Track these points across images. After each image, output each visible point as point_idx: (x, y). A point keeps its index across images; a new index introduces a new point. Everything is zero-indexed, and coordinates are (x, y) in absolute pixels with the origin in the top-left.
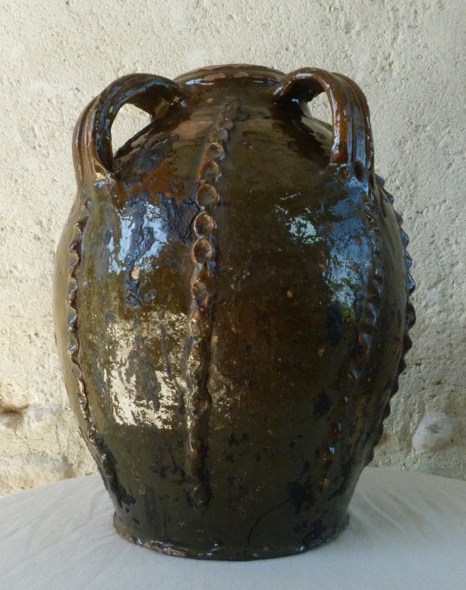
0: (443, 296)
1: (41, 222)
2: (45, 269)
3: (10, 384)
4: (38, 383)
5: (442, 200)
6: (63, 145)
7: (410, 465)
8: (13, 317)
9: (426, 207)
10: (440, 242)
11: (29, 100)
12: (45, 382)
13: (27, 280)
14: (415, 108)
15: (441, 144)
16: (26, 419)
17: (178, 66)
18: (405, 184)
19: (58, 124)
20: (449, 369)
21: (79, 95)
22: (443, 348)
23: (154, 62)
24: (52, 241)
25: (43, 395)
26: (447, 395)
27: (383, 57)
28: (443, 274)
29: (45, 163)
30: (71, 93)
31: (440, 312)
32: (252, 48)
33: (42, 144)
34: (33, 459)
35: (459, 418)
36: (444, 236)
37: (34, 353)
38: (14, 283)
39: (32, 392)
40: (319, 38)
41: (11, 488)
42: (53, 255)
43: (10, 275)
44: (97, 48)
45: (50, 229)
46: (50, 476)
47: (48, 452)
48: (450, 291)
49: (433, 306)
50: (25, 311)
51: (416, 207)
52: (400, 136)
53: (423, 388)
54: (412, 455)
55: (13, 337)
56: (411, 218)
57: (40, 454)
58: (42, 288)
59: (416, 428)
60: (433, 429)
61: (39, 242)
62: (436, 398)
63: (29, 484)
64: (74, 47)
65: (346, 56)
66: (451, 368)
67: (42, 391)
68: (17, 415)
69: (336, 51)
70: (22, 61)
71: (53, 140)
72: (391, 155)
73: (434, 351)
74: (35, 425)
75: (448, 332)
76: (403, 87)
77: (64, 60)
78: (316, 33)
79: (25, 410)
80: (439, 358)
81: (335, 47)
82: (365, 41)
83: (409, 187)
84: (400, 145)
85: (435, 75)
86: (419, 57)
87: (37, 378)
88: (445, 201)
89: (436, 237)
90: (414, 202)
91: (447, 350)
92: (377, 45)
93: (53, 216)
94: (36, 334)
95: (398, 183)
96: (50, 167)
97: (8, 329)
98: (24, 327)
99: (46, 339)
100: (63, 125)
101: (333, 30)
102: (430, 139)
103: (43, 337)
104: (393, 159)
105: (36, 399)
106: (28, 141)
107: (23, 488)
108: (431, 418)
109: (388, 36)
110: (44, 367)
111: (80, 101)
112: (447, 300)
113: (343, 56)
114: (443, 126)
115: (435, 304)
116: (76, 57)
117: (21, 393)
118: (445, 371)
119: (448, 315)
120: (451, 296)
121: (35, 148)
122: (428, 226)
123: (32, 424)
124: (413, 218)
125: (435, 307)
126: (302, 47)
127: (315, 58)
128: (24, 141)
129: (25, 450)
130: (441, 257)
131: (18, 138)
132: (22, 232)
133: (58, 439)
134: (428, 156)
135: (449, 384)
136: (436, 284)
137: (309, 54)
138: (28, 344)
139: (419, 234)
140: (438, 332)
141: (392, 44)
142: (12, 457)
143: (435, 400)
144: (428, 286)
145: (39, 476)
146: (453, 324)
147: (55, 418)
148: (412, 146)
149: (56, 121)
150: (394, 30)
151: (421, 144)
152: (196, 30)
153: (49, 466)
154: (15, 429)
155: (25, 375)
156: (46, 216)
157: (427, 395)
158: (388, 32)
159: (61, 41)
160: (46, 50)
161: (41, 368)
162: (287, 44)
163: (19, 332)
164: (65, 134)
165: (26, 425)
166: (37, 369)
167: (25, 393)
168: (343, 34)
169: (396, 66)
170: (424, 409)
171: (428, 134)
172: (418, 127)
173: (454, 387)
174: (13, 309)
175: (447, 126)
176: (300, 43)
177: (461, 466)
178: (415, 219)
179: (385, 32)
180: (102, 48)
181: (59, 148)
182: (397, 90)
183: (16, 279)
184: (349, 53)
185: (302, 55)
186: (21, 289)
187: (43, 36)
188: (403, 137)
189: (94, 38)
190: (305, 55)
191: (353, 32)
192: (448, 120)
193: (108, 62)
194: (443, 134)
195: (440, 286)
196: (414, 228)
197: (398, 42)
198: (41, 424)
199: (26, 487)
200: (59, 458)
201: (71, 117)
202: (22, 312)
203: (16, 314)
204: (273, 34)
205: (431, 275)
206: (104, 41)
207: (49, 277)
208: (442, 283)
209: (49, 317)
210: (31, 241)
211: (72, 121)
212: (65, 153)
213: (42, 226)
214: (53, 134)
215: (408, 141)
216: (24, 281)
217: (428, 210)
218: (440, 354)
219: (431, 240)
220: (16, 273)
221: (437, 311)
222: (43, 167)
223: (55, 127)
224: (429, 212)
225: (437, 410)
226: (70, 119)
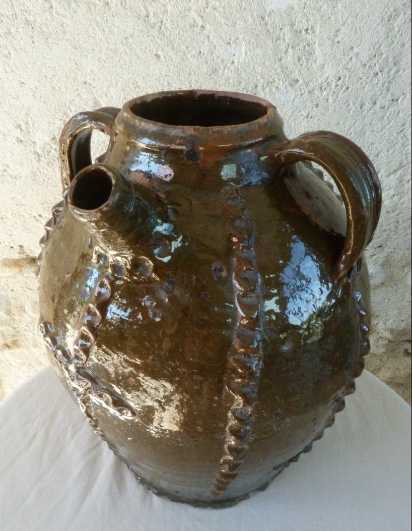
0: (400, 182)
1: (20, 126)
2: (33, 168)
6: (22, 41)
8: (17, 205)
9: (403, 94)
13: (21, 177)
18: (386, 70)
19: (11, 17)
20: (391, 238)
22: (390, 224)
24: (34, 142)
26: (385, 255)
28: (405, 162)
29: (9, 65)
31: (394, 195)
35: (392, 269)
38: (10, 180)
42: (37, 155)
43: (5, 173)
45: (29, 132)
48: (409, 177)
49: (388, 190)
50: (26, 201)
51: (392, 94)
52: (392, 9)
55: (22, 218)
56: (384, 107)
58: (35, 183)
61: (22, 144)
62: (376, 256)
66: (394, 237)
71: (10, 37)
72: (376, 35)
75: (397, 212)
80: (385, 231)
83: (389, 72)
84: (389, 20)
90: (392, 90)
91: (392, 226)
93: (29, 120)
94: (40, 216)
95: (377, 69)
97: (16, 213)
98: (29, 212)
100: (16, 18)
104: (377, 40)
112: (403, 185)
115: (390, 188)
118: (387, 239)
119: (400, 199)
122: (401, 115)
124: (387, 107)
125: (390, 191)
132: (5, 135)
135: (389, 247)
136: (395, 171)
138: (35, 222)
139: (389, 124)
140: (388, 212)
143: (374, 258)
144: (387, 173)
148: (403, 21)
149: (8, 13)
156: (22, 120)
163: (25, 214)
164: (21, 30)
173: (393, 250)
174: (15, 200)
177: (386, 301)
178: (388, 108)
181: (19, 47)
183: (11, 176)
186: (18, 185)
188: (395, 10)
195: (398, 173)
196: (385, 118)
201: (23, 8)
202: (24, 202)
203: (19, 203)
205: (392, 163)
207: (39, 174)
208: (402, 170)
209: (47, 205)
210: (14, 144)
211: (24, 13)
212: (25, 52)
213: (21, 129)
214: (9, 30)
215: (399, 15)
216: (19, 178)
217: (405, 97)
218: (386, 228)
219: (401, 129)
220: (11, 172)
221: (391, 195)
222: (8, 70)
223: (9, 22)
224: (407, 99)
225: (375, 264)
226: (22, 10)
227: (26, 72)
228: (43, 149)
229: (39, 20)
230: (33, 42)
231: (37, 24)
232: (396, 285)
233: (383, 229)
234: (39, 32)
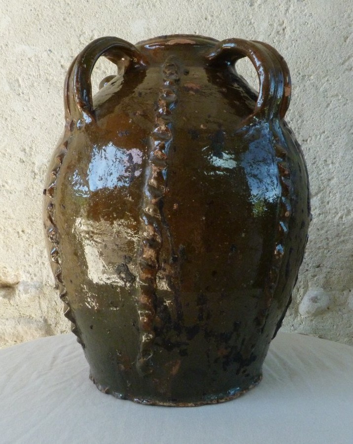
0: (322, 203)
1: (25, 150)
2: (28, 184)
3: (5, 267)
4: (25, 266)
5: (321, 131)
6: (40, 92)
7: (297, 326)
8: (6, 218)
9: (310, 136)
10: (320, 162)
11: (15, 59)
12: (30, 265)
13: (15, 192)
14: (302, 62)
15: (321, 89)
16: (17, 292)
17: (125, 32)
18: (294, 120)
19: (36, 77)
20: (326, 257)
21: (51, 55)
22: (322, 241)
23: (107, 30)
24: (33, 163)
25: (28, 275)
26: (325, 275)
27: (278, 24)
28: (322, 187)
29: (27, 106)
30: (45, 53)
31: (320, 214)
32: (179, 18)
33: (25, 92)
34: (22, 321)
35: (334, 292)
36: (323, 158)
37: (22, 245)
38: (5, 194)
39: (21, 272)
40: (230, 10)
41: (7, 341)
42: (33, 174)
43: (3, 188)
44: (64, 19)
45: (31, 155)
46: (35, 333)
47: (33, 315)
48: (327, 200)
50: (15, 215)
53: (307, 270)
54: (299, 319)
55: (6, 233)
57: (28, 317)
58: (26, 198)
59: (302, 299)
60: (314, 300)
61: (23, 164)
62: (317, 277)
63: (20, 339)
64: (47, 19)
65: (250, 23)
66: (328, 255)
67: (28, 272)
68: (11, 289)
69: (243, 20)
70: (9, 30)
71: (32, 89)
73: (315, 243)
74: (24, 297)
75: (325, 229)
76: (293, 46)
77: (40, 29)
78: (227, 7)
79: (17, 285)
80: (319, 248)
81: (242, 17)
82: (265, 12)
83: (297, 122)
85: (317, 37)
86: (305, 23)
87: (24, 262)
88: (324, 132)
89: (317, 159)
90: (301, 134)
91: (324, 243)
92: (274, 15)
93: (34, 145)
94: (23, 231)
96: (30, 109)
98: (14, 226)
99: (30, 234)
100: (40, 77)
101: (240, 3)
102: (313, 86)
103: (28, 233)
105: (23, 278)
106: (15, 90)
107: (16, 341)
108: (313, 292)
109: (282, 8)
110: (29, 255)
111: (52, 59)
112: (325, 206)
113: (248, 23)
114: (323, 75)
115: (316, 208)
116: (49, 27)
117: (13, 274)
118: (324, 257)
119: (326, 217)
120: (328, 203)
121: (19, 95)
122: (311, 151)
123: (21, 295)
125: (315, 211)
126: (217, 17)
127: (227, 25)
128: (11, 89)
129: (17, 314)
130: (321, 174)
131: (7, 88)
132: (11, 156)
133: (40, 307)
134: (311, 98)
135: (326, 267)
136: (316, 194)
137: (222, 23)
138: (17, 238)
140: (318, 229)
141: (285, 14)
142: (7, 319)
143: (315, 279)
145: (27, 333)
146: (329, 224)
147: (38, 291)
148: (299, 90)
149: (35, 74)
150: (287, 3)
151: (306, 89)
152: (138, 5)
153: (34, 326)
154: (9, 299)
155: (15, 261)
156: (28, 145)
157: (310, 275)
158: (282, 5)
159: (37, 15)
160: (26, 22)
161: (27, 256)
162: (206, 14)
163: (10, 229)
164: (41, 84)
165: (17, 297)
166: (25, 256)
167: (16, 274)
168: (248, 7)
169: (288, 30)
170: (308, 286)
171: (312, 81)
172: (304, 76)
173: (330, 270)
174: (5, 213)
175: (326, 76)
176: (216, 14)
177: (335, 327)
179: (280, 5)
180: (68, 20)
181: (37, 95)
182: (289, 49)
183: (7, 191)
184: (252, 21)
185: (217, 23)
186: (11, 199)
187: (24, 11)
188: (293, 84)
189: (62, 12)
190: (219, 23)
191: (256, 5)
192: (327, 70)
193: (73, 30)
194: (323, 81)
195: (320, 195)
197: (290, 12)
198: (28, 295)
199: (18, 341)
200: (41, 320)
201: (46, 72)
202: (12, 216)
203: (8, 216)
204: (195, 7)
205: (313, 187)
206: (70, 14)
207: (31, 190)
208: (321, 193)
209: (32, 219)
210: (17, 163)
211: (46, 74)
212: (42, 98)
213: (25, 152)
214: (33, 84)
215: (296, 87)
216: (13, 193)
217: (312, 139)
218: (320, 245)
219: (313, 161)
220: (7, 187)
221: (317, 214)
222: (25, 109)
223: (34, 79)
224: (312, 140)
225: (317, 286)
226: (45, 73)
227: (39, 111)
228: (40, 169)
229: (55, 79)
230: (49, 92)
231: (54, 82)
232: (340, 310)
233: (318, 246)
234: (54, 86)
